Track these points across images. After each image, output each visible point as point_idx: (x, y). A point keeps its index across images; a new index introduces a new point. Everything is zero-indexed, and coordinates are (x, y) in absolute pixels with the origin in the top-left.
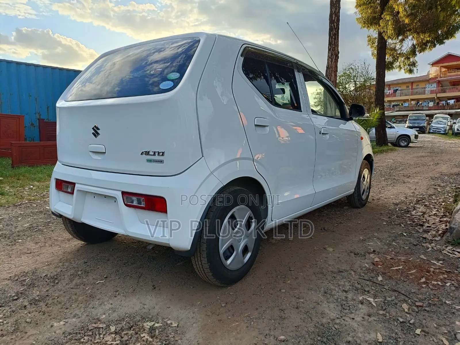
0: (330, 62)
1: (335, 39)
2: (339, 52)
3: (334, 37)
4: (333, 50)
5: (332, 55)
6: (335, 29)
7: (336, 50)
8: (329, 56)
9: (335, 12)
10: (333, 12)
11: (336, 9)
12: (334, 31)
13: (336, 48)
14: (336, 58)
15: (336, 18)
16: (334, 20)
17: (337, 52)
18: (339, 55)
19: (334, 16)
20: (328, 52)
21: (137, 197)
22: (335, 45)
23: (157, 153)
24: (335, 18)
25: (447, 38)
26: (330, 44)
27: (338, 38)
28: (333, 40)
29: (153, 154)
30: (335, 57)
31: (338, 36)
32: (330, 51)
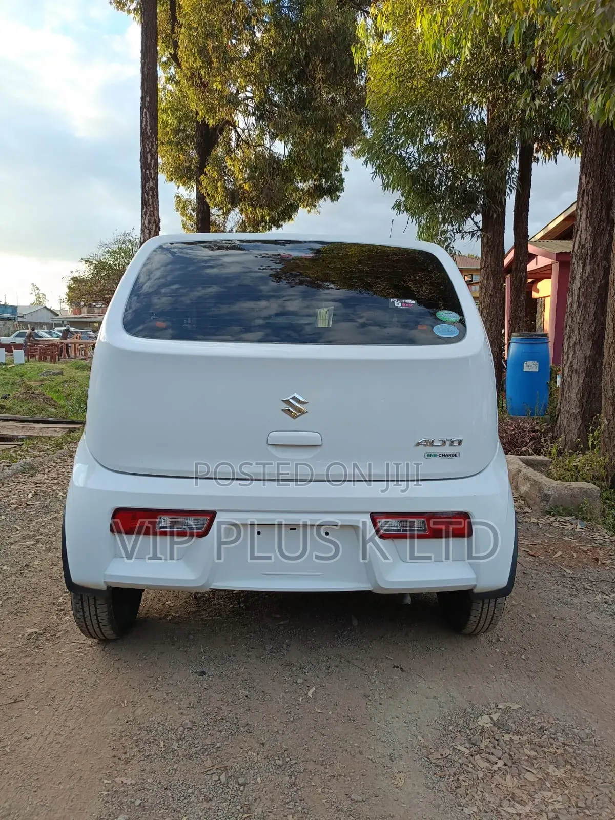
0: (147, 235)
1: (153, 196)
2: (160, 220)
3: (151, 193)
4: (150, 214)
5: (149, 223)
6: (153, 179)
7: (156, 215)
8: (144, 223)
9: (151, 150)
10: (148, 150)
11: (152, 145)
12: (151, 183)
13: (156, 211)
14: (156, 229)
15: (153, 161)
16: (151, 164)
17: (157, 219)
18: (161, 225)
19: (149, 157)
20: (142, 217)
21: (399, 520)
22: (154, 207)
23: (448, 443)
24: (151, 161)
25: (283, 220)
26: (144, 203)
27: (158, 195)
28: (150, 197)
29: (440, 443)
30: (154, 227)
31: (157, 192)
32: (146, 215)
